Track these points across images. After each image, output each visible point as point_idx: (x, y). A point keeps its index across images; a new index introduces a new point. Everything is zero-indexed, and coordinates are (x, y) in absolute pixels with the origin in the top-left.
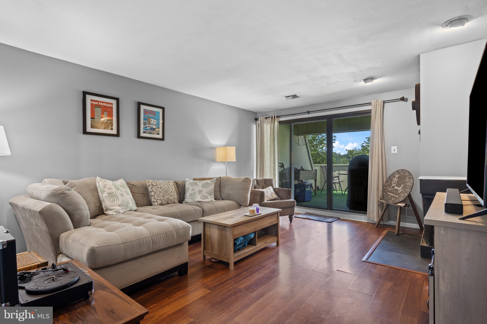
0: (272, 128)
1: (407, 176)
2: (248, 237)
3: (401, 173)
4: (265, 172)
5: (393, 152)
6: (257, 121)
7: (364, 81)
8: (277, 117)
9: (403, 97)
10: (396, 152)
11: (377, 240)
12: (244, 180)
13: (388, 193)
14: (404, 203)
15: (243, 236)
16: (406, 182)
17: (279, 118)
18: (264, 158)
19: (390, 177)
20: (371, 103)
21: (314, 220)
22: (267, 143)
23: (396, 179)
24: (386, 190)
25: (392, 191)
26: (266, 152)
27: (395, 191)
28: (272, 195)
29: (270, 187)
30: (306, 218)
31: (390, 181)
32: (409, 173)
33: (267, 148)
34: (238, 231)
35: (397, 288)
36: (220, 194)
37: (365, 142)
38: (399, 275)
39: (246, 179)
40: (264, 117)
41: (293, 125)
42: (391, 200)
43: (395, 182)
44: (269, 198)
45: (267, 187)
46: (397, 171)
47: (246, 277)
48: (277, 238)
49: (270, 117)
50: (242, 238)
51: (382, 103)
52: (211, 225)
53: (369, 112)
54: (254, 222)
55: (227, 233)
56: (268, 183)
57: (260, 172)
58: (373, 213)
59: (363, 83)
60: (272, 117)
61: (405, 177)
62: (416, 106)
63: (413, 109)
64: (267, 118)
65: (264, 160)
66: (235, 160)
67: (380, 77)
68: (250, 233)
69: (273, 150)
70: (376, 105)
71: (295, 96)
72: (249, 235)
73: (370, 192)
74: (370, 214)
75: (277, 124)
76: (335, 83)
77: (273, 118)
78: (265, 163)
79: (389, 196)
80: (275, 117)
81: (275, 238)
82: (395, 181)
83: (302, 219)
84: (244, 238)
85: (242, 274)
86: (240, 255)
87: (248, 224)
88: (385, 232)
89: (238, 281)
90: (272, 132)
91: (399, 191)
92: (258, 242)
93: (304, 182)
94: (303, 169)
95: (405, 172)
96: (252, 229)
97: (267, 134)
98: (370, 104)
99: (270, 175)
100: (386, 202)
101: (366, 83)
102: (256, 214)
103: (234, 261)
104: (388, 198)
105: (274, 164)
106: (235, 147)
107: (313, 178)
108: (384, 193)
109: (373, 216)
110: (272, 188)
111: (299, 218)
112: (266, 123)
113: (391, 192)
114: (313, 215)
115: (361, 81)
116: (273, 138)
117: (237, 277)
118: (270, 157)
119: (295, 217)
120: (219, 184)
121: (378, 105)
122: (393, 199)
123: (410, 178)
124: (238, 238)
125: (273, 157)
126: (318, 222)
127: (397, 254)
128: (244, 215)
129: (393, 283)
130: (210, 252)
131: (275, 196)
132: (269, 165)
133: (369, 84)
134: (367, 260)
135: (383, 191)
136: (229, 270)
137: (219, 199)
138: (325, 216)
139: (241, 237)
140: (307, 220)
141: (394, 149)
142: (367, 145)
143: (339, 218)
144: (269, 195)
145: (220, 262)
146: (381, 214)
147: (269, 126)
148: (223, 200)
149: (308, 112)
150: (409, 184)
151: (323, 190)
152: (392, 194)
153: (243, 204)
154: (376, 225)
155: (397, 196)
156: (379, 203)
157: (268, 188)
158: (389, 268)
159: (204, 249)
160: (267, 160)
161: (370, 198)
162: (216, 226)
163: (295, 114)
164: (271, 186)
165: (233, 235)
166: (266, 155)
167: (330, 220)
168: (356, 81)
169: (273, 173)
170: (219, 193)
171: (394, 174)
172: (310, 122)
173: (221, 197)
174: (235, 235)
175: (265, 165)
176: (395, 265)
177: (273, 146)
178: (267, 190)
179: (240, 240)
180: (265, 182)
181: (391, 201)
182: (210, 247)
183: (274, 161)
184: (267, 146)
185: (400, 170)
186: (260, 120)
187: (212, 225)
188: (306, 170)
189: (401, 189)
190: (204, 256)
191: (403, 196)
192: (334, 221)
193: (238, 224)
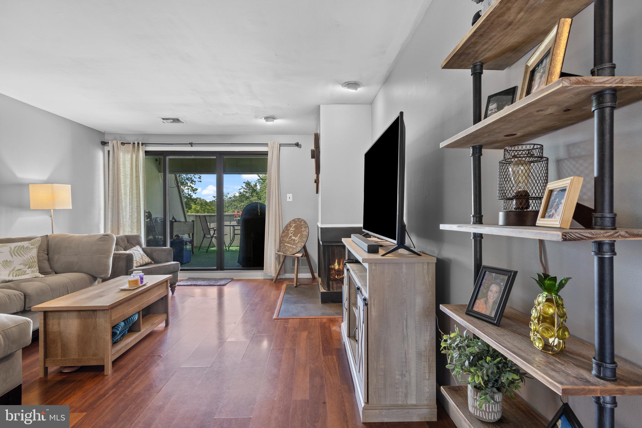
0: (134, 160)
1: (303, 225)
2: (131, 321)
3: (298, 222)
4: (122, 225)
5: (288, 200)
6: (105, 147)
7: (265, 118)
8: (142, 144)
9: (298, 143)
10: (291, 200)
11: (279, 296)
12: (101, 238)
13: (286, 244)
14: (301, 253)
15: (124, 321)
16: (302, 231)
17: (145, 146)
18: (121, 204)
19: (287, 226)
20: (268, 144)
21: (203, 286)
22: (125, 182)
23: (293, 228)
24: (284, 240)
25: (289, 241)
26: (123, 196)
27: (292, 242)
28: (142, 259)
29: (136, 247)
30: (191, 285)
31: (286, 231)
32: (305, 222)
33: (125, 189)
34: (118, 315)
35: (312, 335)
36: (50, 264)
37: (242, 187)
38: (310, 323)
39: (105, 236)
40: (119, 143)
41: (168, 158)
42: (289, 251)
43: (292, 232)
44: (138, 263)
45: (132, 248)
46: (294, 220)
47: (138, 376)
48: (166, 316)
49: (130, 143)
50: (123, 324)
51: (279, 146)
52: (62, 313)
53: (265, 154)
54: (138, 298)
55: (97, 320)
56: (131, 241)
57: (112, 226)
58: (271, 267)
59: (263, 121)
60: (134, 144)
61: (301, 227)
62: (316, 154)
63: (313, 157)
64: (125, 143)
65: (121, 207)
66: (70, 207)
67: (281, 118)
68: (134, 313)
69: (136, 192)
70: (273, 147)
71: (176, 120)
72: (132, 318)
73: (267, 245)
74: (267, 269)
75: (143, 154)
76: (234, 114)
77: (136, 146)
78: (122, 212)
79: (287, 247)
80: (138, 143)
81: (164, 316)
82: (292, 230)
83: (186, 286)
84: (125, 323)
85: (131, 375)
86: (120, 350)
87: (130, 302)
88: (284, 286)
89: (128, 384)
90: (134, 165)
91: (296, 241)
92: (142, 325)
93: (180, 238)
94: (175, 219)
95: (301, 221)
96: (135, 308)
97: (125, 167)
98: (266, 145)
99: (131, 229)
100: (284, 253)
101: (267, 121)
102: (141, 285)
103: (113, 360)
104: (286, 249)
105: (138, 213)
106: (70, 185)
107: (190, 232)
108: (282, 245)
109: (270, 271)
110: (140, 247)
111: (182, 286)
112: (122, 150)
113: (288, 243)
114: (199, 280)
115: (261, 118)
116: (136, 174)
117: (124, 381)
118: (131, 203)
119: (178, 286)
120: (45, 247)
121: (274, 147)
122: (290, 250)
123: (305, 227)
124: (117, 324)
125: (136, 203)
126: (208, 287)
127: (302, 305)
128: (119, 289)
129: (307, 332)
130: (60, 358)
131: (147, 260)
132: (130, 214)
133: (270, 123)
134: (278, 317)
135: (281, 242)
136: (104, 375)
137: (47, 272)
138: (215, 279)
139: (122, 322)
140: (193, 287)
141: (289, 197)
142: (245, 191)
143: (233, 278)
144: (138, 258)
145: (83, 369)
146: (278, 268)
147: (128, 156)
148: (56, 273)
149: (191, 144)
150: (305, 233)
151: (201, 248)
152: (289, 245)
153: (100, 275)
154: (274, 280)
155: (294, 246)
156: (277, 255)
157: (135, 248)
158: (299, 319)
159: (46, 356)
160: (125, 207)
161: (267, 251)
162: (75, 314)
163: (172, 144)
164: (139, 246)
165: (111, 320)
166: (123, 199)
167: (222, 282)
168: (256, 117)
169: (135, 226)
170: (46, 262)
171: (290, 223)
172: (193, 157)
173: (51, 268)
174: (114, 320)
175: (121, 215)
176: (304, 315)
177: (136, 186)
178: (134, 251)
179: (120, 326)
180: (127, 240)
181: (288, 253)
182: (60, 351)
183: (137, 209)
184: (125, 187)
185: (296, 219)
186: (112, 145)
187: (65, 314)
188: (180, 222)
189: (298, 239)
190: (46, 369)
191: (300, 245)
192: (228, 283)
193: (117, 304)
